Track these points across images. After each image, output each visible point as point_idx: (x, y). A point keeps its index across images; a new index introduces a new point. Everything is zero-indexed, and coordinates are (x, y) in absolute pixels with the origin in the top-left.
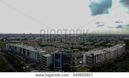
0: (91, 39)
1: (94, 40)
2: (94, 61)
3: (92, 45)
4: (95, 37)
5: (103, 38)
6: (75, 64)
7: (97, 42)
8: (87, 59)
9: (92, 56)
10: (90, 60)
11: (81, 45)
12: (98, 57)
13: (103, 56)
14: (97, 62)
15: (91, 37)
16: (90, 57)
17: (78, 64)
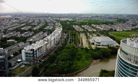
0: (28, 20)
1: (32, 23)
2: (35, 56)
3: (30, 30)
4: (33, 17)
5: (41, 19)
6: (12, 65)
7: (35, 26)
8: (27, 56)
9: (32, 52)
10: (30, 56)
11: (17, 31)
12: (39, 51)
13: (43, 47)
14: (38, 56)
15: (28, 18)
16: (30, 54)
17: (16, 64)
